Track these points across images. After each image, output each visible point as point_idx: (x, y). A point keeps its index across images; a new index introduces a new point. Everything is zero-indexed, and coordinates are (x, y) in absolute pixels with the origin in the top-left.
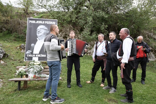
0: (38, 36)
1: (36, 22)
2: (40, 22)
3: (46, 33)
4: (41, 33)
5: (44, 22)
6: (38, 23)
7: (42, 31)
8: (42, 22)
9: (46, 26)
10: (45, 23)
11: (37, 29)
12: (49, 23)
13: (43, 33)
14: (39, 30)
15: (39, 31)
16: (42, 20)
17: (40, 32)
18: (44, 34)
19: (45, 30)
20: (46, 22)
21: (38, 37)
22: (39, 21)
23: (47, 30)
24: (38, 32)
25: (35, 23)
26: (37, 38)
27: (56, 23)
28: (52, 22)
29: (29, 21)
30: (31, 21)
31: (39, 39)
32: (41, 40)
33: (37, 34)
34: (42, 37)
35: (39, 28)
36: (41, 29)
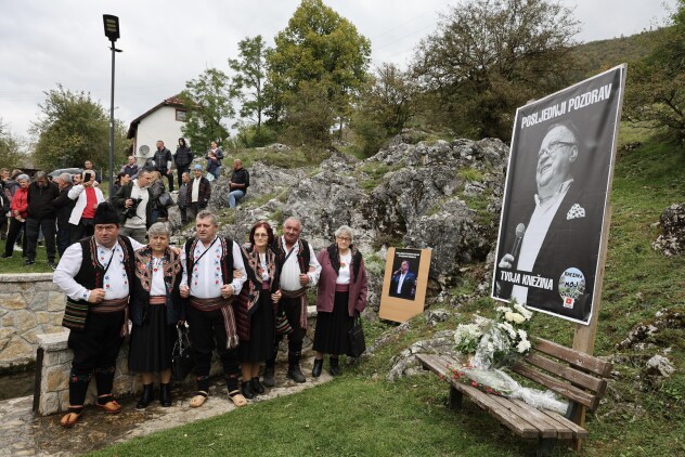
0: (541, 185)
1: (540, 116)
2: (553, 112)
3: (568, 160)
4: (550, 165)
5: (564, 104)
6: (545, 119)
7: (554, 159)
8: (559, 109)
9: (569, 127)
10: (570, 110)
11: (540, 152)
12: (581, 106)
13: (555, 164)
14: (544, 156)
15: (546, 159)
16: (559, 100)
17: (546, 163)
19: (564, 148)
20: (572, 102)
21: (540, 192)
22: (549, 109)
23: (571, 145)
24: (542, 163)
25: (536, 122)
26: (536, 196)
27: (615, 87)
28: (596, 91)
29: (519, 124)
30: (525, 121)
31: (541, 200)
32: (546, 205)
33: (538, 175)
34: (551, 188)
35: (546, 143)
36: (551, 145)
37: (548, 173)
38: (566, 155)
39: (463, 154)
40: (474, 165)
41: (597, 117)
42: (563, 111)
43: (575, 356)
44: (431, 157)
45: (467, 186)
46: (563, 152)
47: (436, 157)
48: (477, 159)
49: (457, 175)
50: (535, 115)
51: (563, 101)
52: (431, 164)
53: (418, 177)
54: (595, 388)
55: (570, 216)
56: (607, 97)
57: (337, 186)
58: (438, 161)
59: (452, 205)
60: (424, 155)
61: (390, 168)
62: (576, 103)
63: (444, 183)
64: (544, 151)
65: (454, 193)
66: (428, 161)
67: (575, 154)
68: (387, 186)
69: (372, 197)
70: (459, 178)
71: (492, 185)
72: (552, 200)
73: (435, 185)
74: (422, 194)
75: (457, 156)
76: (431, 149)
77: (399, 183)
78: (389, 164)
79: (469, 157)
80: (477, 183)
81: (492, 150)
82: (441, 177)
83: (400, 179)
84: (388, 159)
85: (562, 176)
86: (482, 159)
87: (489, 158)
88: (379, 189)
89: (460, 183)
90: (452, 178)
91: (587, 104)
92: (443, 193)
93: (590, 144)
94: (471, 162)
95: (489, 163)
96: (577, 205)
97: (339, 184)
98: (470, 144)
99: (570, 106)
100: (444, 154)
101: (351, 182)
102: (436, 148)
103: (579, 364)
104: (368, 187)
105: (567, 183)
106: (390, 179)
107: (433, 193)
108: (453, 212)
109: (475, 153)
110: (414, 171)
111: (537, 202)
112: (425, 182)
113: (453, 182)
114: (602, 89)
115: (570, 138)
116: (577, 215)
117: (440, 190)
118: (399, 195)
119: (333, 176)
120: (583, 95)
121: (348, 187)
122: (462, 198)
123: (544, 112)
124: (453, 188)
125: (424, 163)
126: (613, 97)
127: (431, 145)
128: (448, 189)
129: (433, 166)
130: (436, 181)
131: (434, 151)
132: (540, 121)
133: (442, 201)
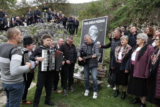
1: (89, 23)
2: (92, 22)
3: (96, 33)
4: (92, 33)
5: (94, 21)
8: (93, 22)
9: (96, 26)
12: (99, 22)
13: (93, 33)
14: (90, 31)
15: (91, 32)
16: (94, 20)
17: (91, 33)
18: (94, 34)
19: (95, 30)
20: (96, 21)
23: (97, 30)
24: (90, 33)
27: (106, 20)
29: (84, 23)
30: (85, 23)
34: (92, 38)
35: (90, 29)
36: (92, 29)
38: (95, 32)
39: (56, 27)
40: (58, 30)
41: (102, 25)
42: (94, 23)
43: (100, 69)
44: (49, 27)
45: (59, 35)
46: (95, 31)
47: (50, 27)
53: (47, 32)
54: (105, 74)
55: (97, 43)
56: (104, 22)
57: (24, 33)
58: (50, 28)
59: (57, 39)
60: (47, 26)
61: (37, 29)
62: (97, 22)
63: (53, 34)
65: (56, 36)
67: (98, 32)
68: (38, 33)
69: (34, 36)
70: (57, 33)
71: (64, 35)
73: (51, 34)
75: (54, 27)
76: (48, 25)
77: (42, 33)
78: (36, 28)
79: (57, 28)
80: (61, 34)
81: (61, 26)
82: (52, 32)
83: (42, 32)
84: (36, 26)
85: (95, 36)
87: (61, 28)
88: (35, 34)
90: (55, 32)
93: (101, 30)
94: (58, 29)
96: (99, 42)
97: (24, 32)
98: (57, 25)
99: (96, 22)
100: (52, 26)
101: (27, 32)
102: (50, 25)
103: (101, 71)
104: (32, 34)
105: (96, 37)
106: (39, 32)
109: (58, 27)
110: (45, 30)
112: (49, 33)
113: (55, 34)
114: (103, 20)
115: (96, 28)
118: (42, 36)
119: (22, 30)
120: (99, 20)
121: (26, 33)
122: (59, 37)
123: (90, 22)
124: (56, 35)
125: (47, 28)
126: (105, 22)
127: (48, 24)
128: (54, 35)
129: (50, 29)
130: (52, 33)
131: (49, 25)
132: (89, 24)
133: (53, 38)
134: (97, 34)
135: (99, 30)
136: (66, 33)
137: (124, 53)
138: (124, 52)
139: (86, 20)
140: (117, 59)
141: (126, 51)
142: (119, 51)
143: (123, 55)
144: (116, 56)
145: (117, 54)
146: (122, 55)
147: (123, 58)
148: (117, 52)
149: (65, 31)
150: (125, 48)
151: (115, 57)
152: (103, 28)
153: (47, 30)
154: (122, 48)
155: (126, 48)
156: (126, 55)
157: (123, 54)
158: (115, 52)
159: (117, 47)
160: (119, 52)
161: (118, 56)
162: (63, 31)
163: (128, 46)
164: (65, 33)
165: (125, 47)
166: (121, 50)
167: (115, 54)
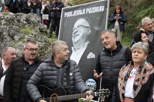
0: (74, 43)
1: (73, 13)
2: (79, 12)
4: (78, 35)
6: (75, 15)
7: (80, 32)
8: (82, 12)
9: (87, 20)
10: (87, 13)
11: (73, 29)
12: (92, 12)
13: (81, 35)
14: (75, 30)
15: (76, 32)
17: (77, 34)
18: (83, 37)
19: (85, 28)
21: (74, 46)
22: (77, 11)
23: (88, 27)
24: (74, 33)
25: (72, 16)
26: (72, 47)
27: (106, 7)
28: (98, 7)
29: (64, 14)
30: (66, 14)
31: (75, 49)
32: (77, 52)
33: (73, 39)
34: (79, 45)
35: (76, 25)
36: (79, 26)
37: (77, 38)
38: (86, 32)
39: (21, 20)
40: (27, 26)
41: (99, 18)
42: (84, 13)
44: (6, 20)
45: (26, 36)
46: (84, 30)
47: (9, 21)
48: (28, 23)
49: (21, 31)
50: (71, 12)
51: (84, 9)
52: (6, 24)
55: (88, 57)
56: (103, 10)
58: (10, 23)
59: (20, 46)
60: (3, 19)
62: (90, 11)
63: (14, 35)
64: (75, 28)
65: (20, 39)
66: (5, 23)
67: (90, 31)
70: (22, 32)
71: (37, 36)
72: (80, 50)
73: (9, 35)
74: (3, 39)
75: (19, 21)
76: (6, 17)
79: (25, 22)
80: (31, 35)
81: (34, 19)
82: (12, 31)
85: (84, 40)
86: (30, 23)
87: (33, 23)
89: (22, 35)
90: (18, 32)
91: (94, 12)
92: (14, 39)
93: (97, 28)
94: (25, 24)
95: (33, 25)
96: (92, 53)
98: (24, 16)
99: (87, 11)
100: (13, 20)
102: (9, 16)
105: (87, 43)
107: (9, 39)
108: (21, 49)
109: (27, 20)
111: (73, 50)
112: (4, 33)
113: (19, 34)
114: (100, 7)
115: (87, 25)
116: (91, 57)
117: (12, 37)
120: (93, 8)
123: (75, 12)
124: (19, 37)
125: (2, 23)
126: (105, 11)
127: (6, 14)
128: (16, 38)
129: (7, 25)
130: (10, 33)
131: (8, 18)
132: (73, 15)
133: (14, 43)
134: (88, 37)
135: (92, 28)
136: (44, 32)
137: (139, 82)
138: (138, 80)
139: (69, 7)
140: (123, 95)
141: (144, 78)
142: (127, 77)
143: (137, 86)
144: (120, 88)
145: (123, 84)
146: (135, 87)
147: (136, 93)
148: (122, 79)
149: (42, 27)
150: (140, 71)
151: (119, 92)
152: (101, 23)
153: (3, 27)
154: (134, 70)
155: (143, 69)
156: (144, 86)
157: (136, 84)
158: (119, 79)
159: (123, 69)
160: (126, 80)
161: (124, 88)
162: (38, 27)
163: (147, 65)
164: (41, 31)
165: (141, 68)
166: (131, 75)
167: (119, 85)
